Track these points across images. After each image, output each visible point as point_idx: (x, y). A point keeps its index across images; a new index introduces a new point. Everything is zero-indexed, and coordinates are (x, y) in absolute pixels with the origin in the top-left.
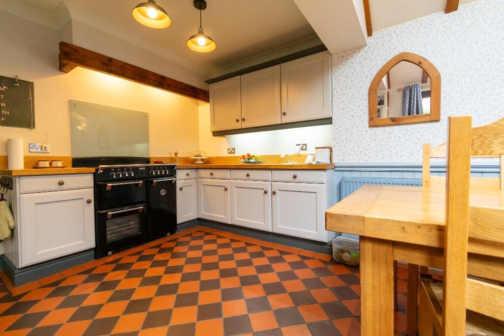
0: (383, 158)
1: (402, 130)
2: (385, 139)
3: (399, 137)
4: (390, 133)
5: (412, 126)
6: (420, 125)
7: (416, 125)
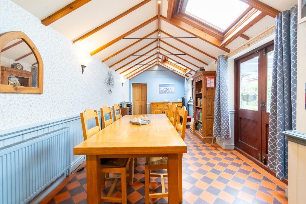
0: (4, 126)
1: (20, 98)
2: (6, 106)
3: (18, 104)
4: (11, 100)
5: (27, 95)
6: (31, 95)
7: (29, 95)
